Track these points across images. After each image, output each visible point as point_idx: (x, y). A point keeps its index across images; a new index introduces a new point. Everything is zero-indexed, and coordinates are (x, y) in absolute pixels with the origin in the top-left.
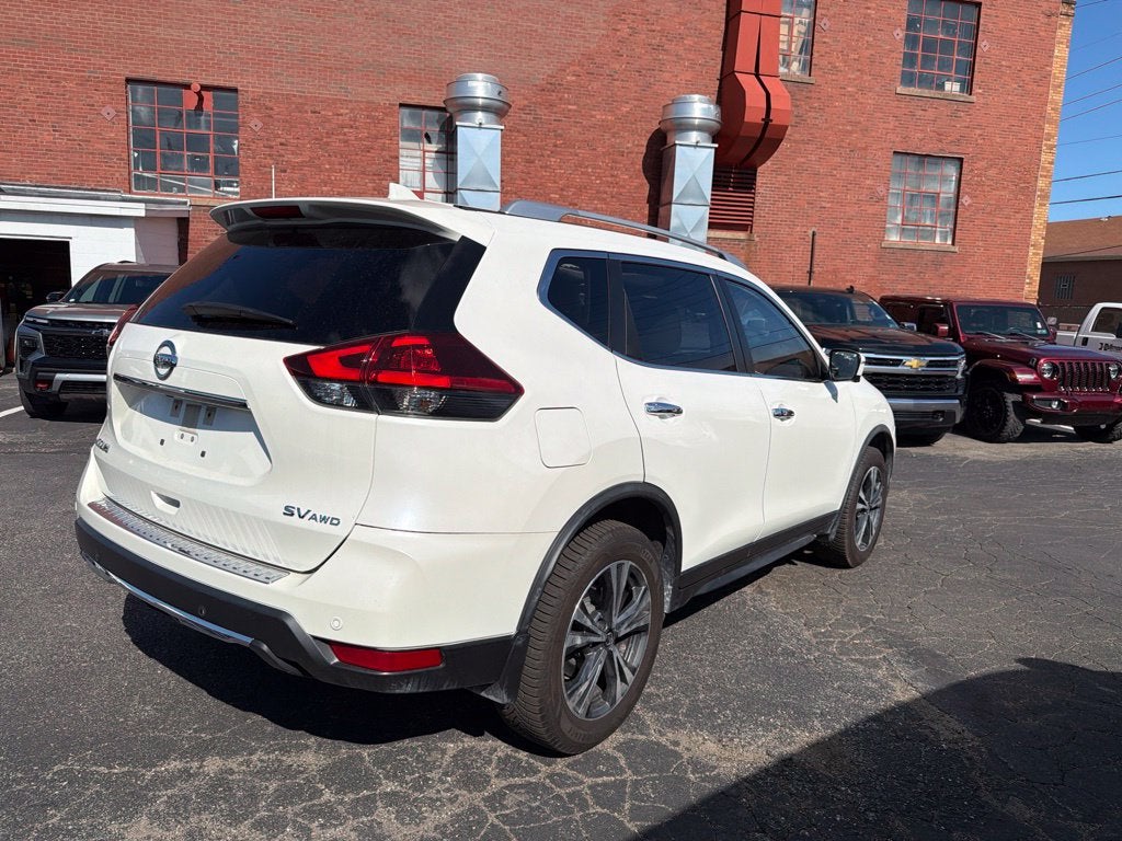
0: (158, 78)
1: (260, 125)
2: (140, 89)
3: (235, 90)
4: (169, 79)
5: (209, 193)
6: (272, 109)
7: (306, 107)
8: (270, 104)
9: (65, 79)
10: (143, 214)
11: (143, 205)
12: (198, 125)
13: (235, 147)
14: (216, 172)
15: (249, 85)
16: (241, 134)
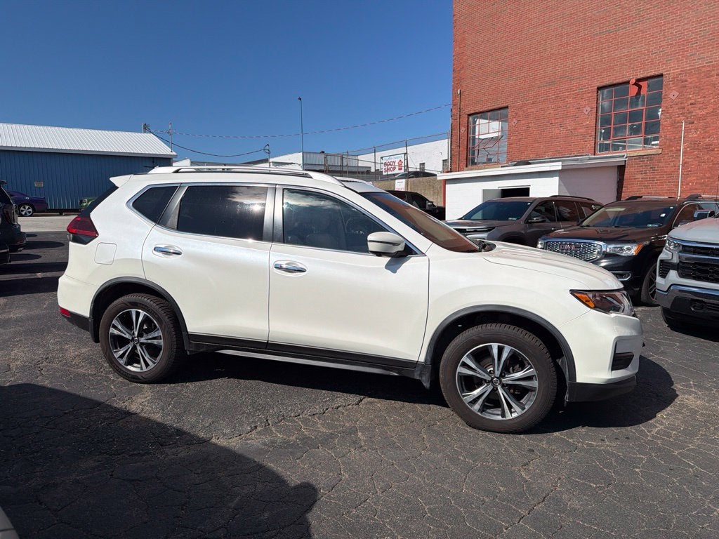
0: (615, 82)
1: (677, 94)
2: (605, 91)
3: (661, 75)
4: (621, 81)
5: (640, 147)
6: (686, 81)
7: (713, 72)
8: (684, 78)
9: (567, 97)
10: (560, 168)
11: (560, 163)
12: (637, 105)
13: (659, 113)
14: (646, 133)
15: (671, 70)
16: (663, 104)
